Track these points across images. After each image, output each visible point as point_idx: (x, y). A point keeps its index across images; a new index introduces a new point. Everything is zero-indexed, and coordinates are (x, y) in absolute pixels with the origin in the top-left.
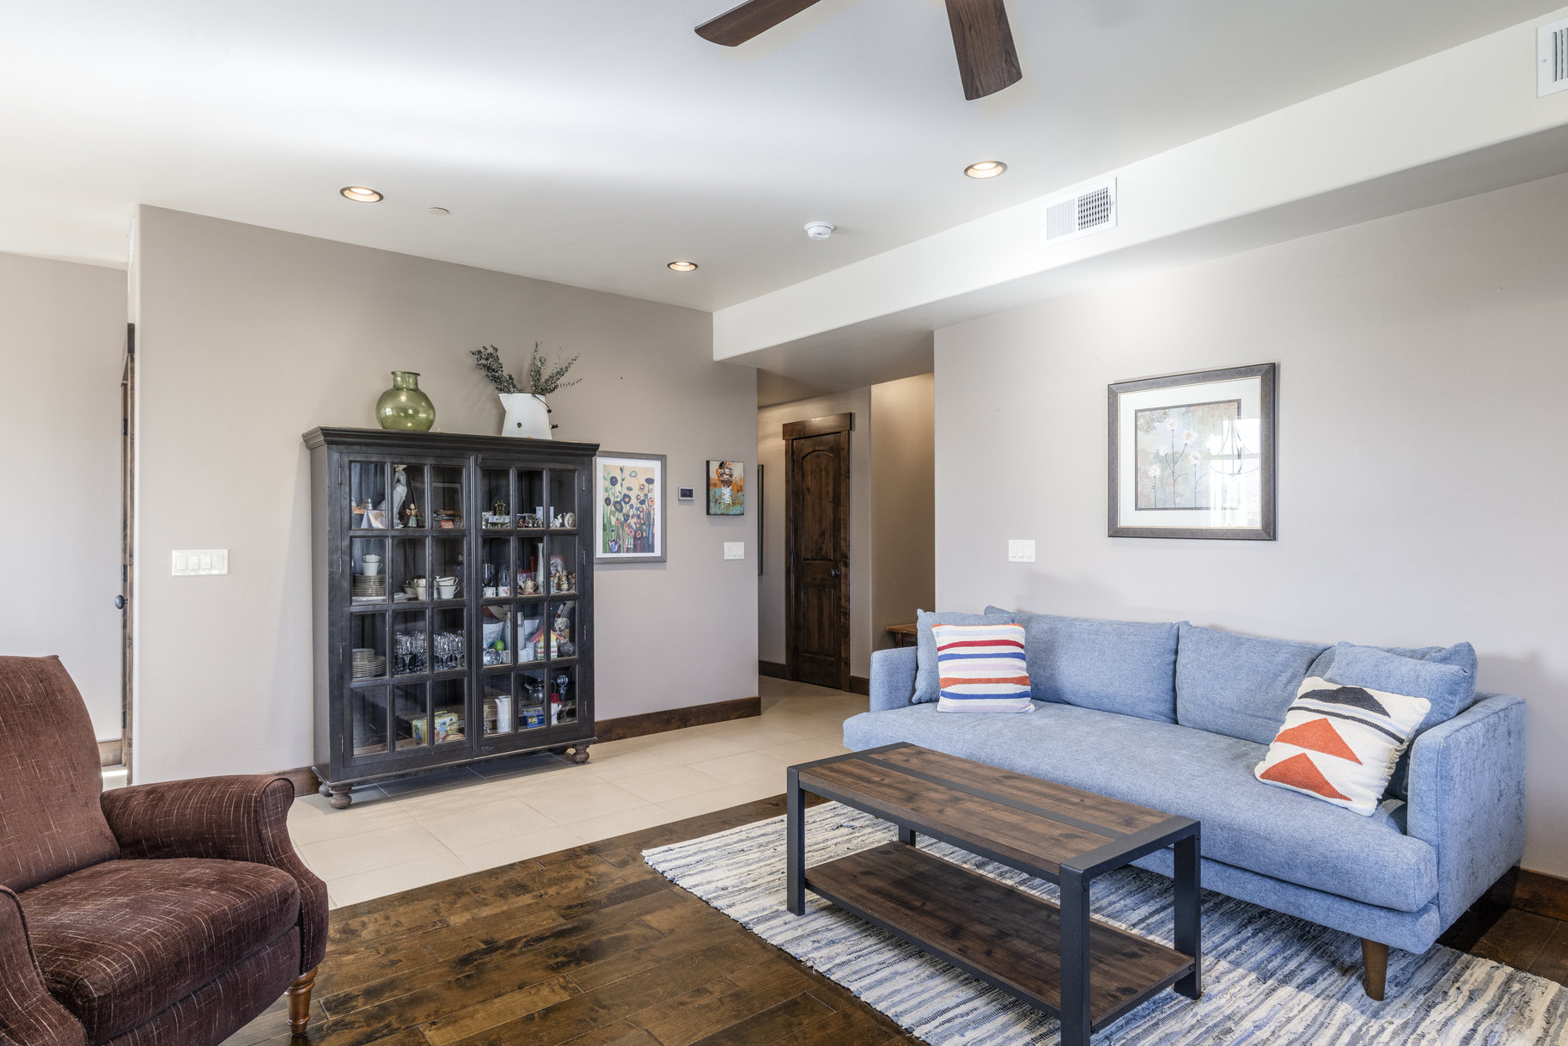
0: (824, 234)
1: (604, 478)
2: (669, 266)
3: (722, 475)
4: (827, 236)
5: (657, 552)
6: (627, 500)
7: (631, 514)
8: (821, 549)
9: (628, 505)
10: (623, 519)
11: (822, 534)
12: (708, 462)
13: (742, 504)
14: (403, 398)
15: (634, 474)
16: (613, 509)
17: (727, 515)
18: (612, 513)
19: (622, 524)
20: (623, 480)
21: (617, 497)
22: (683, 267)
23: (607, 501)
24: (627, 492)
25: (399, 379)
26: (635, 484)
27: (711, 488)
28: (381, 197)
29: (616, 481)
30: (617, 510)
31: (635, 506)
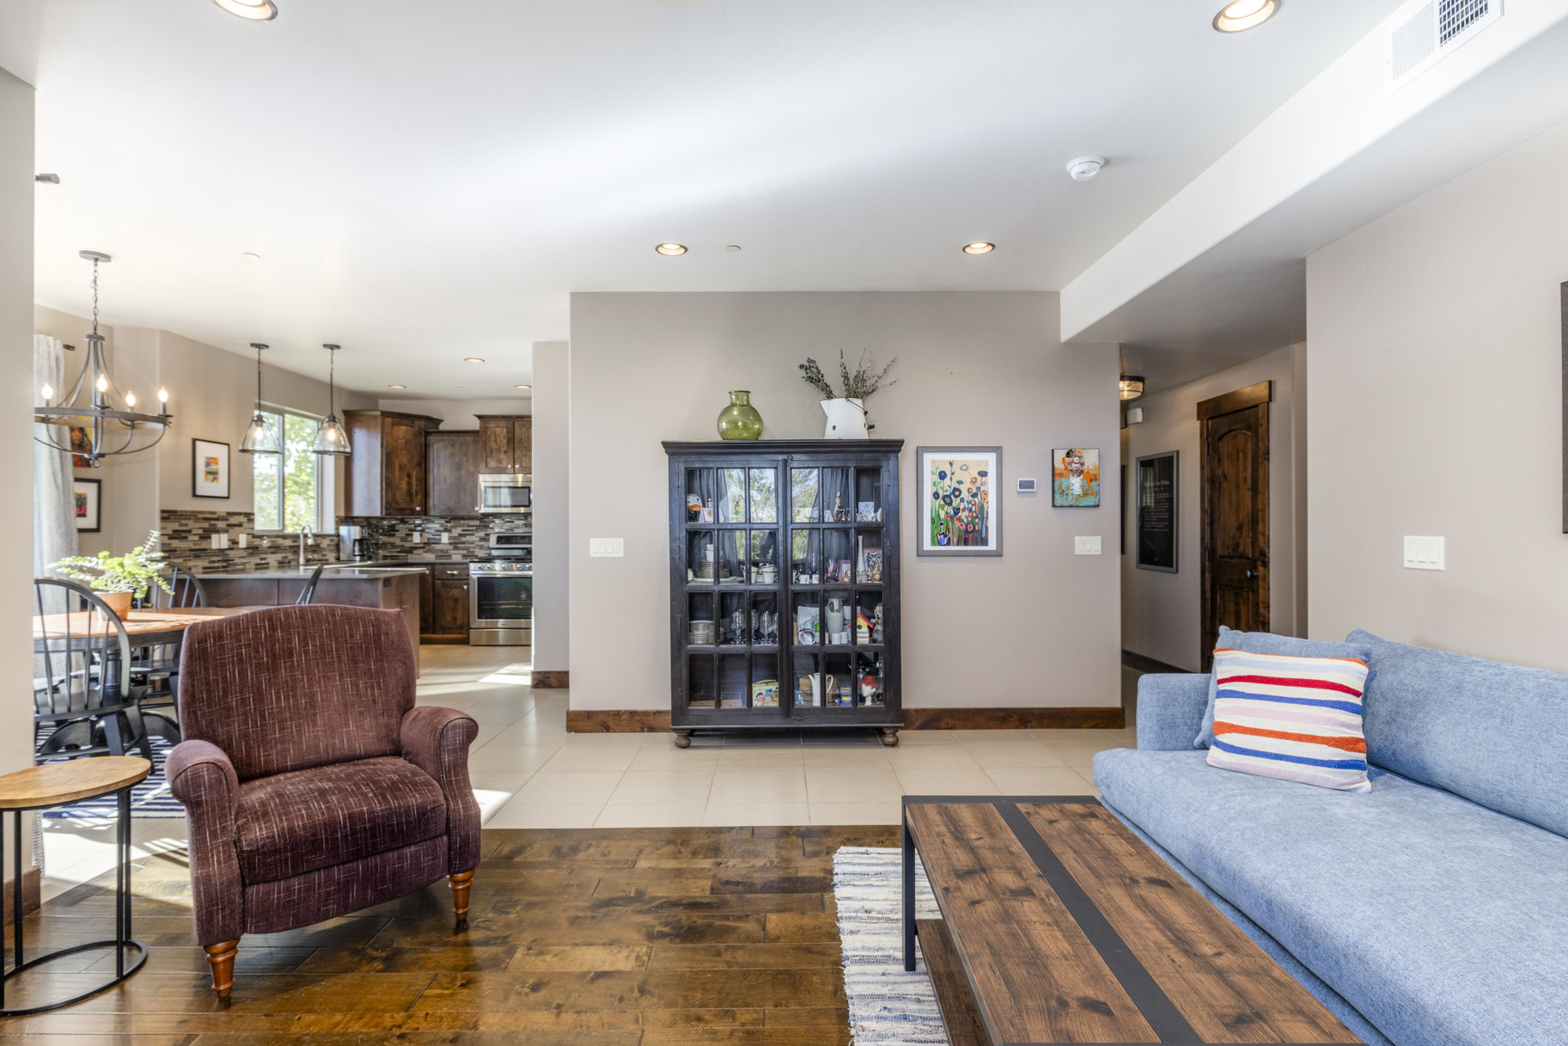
0: (1089, 171)
1: (933, 473)
2: (964, 250)
3: (1070, 464)
4: (1095, 173)
5: (992, 545)
6: (957, 493)
7: (962, 507)
8: (1238, 545)
9: (958, 499)
10: (952, 513)
11: (1240, 528)
12: (1053, 451)
13: (1097, 494)
14: (735, 413)
15: (965, 468)
16: (942, 502)
17: (1077, 506)
18: (941, 507)
19: (952, 518)
20: (953, 474)
21: (946, 491)
22: (979, 248)
23: (936, 495)
24: (957, 486)
25: (733, 397)
26: (966, 477)
27: (1056, 479)
28: (686, 250)
29: (945, 475)
30: (946, 503)
31: (966, 499)
